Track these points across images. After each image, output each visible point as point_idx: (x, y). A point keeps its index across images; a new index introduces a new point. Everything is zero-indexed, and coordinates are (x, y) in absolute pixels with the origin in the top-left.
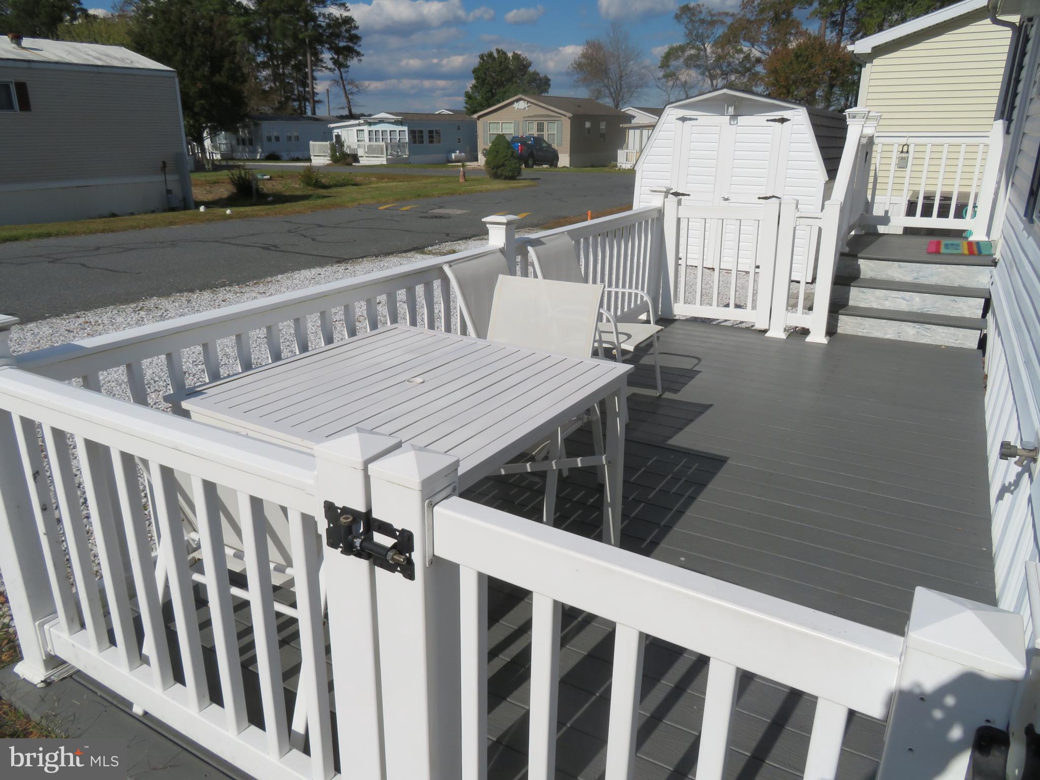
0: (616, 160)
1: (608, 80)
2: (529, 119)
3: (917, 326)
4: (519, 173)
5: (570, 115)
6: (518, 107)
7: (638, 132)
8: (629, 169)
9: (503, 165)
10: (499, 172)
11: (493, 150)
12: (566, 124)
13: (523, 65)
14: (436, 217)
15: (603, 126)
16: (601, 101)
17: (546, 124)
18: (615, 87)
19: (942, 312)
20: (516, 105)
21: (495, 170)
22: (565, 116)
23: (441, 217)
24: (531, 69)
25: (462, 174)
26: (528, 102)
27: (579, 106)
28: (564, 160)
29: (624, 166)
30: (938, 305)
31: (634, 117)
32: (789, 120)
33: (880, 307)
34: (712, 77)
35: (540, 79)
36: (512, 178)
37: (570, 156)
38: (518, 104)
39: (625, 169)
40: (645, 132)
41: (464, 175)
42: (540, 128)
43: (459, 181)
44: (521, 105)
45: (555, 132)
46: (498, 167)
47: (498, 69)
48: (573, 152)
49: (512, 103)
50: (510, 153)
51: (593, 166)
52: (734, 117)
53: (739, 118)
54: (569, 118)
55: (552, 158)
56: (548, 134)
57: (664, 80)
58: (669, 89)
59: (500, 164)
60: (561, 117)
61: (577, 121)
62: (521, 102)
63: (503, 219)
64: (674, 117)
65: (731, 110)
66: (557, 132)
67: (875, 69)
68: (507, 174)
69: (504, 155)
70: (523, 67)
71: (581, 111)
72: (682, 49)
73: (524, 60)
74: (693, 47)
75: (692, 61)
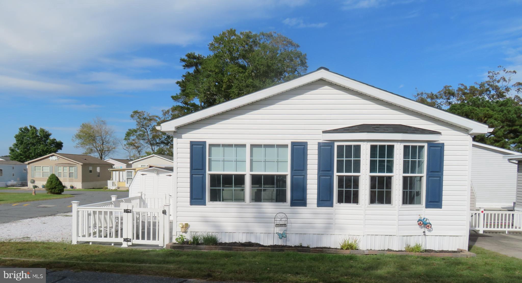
0: (107, 185)
1: (96, 144)
2: (59, 165)
4: (63, 192)
5: (82, 164)
6: (52, 159)
7: (117, 172)
8: (114, 190)
9: (55, 188)
10: (53, 191)
11: (49, 181)
12: (80, 168)
14: (44, 207)
15: (98, 169)
16: (92, 155)
17: (68, 168)
18: (100, 148)
20: (51, 158)
22: (79, 164)
24: (51, 137)
25: (33, 192)
27: (85, 159)
28: (78, 185)
29: (111, 188)
31: (114, 165)
34: (152, 145)
35: (56, 143)
36: (59, 194)
37: (82, 183)
38: (52, 157)
39: (112, 190)
40: (121, 173)
41: (35, 192)
43: (32, 195)
44: (54, 158)
46: (52, 189)
47: (31, 137)
48: (84, 181)
49: (49, 157)
50: (58, 183)
51: (93, 189)
54: (81, 165)
56: (69, 173)
57: (127, 146)
59: (53, 187)
60: (76, 165)
61: (85, 166)
62: (54, 157)
63: (115, 196)
66: (74, 172)
68: (57, 192)
69: (55, 183)
70: (47, 135)
71: (87, 162)
72: (136, 131)
73: (47, 132)
74: (141, 131)
75: (142, 137)
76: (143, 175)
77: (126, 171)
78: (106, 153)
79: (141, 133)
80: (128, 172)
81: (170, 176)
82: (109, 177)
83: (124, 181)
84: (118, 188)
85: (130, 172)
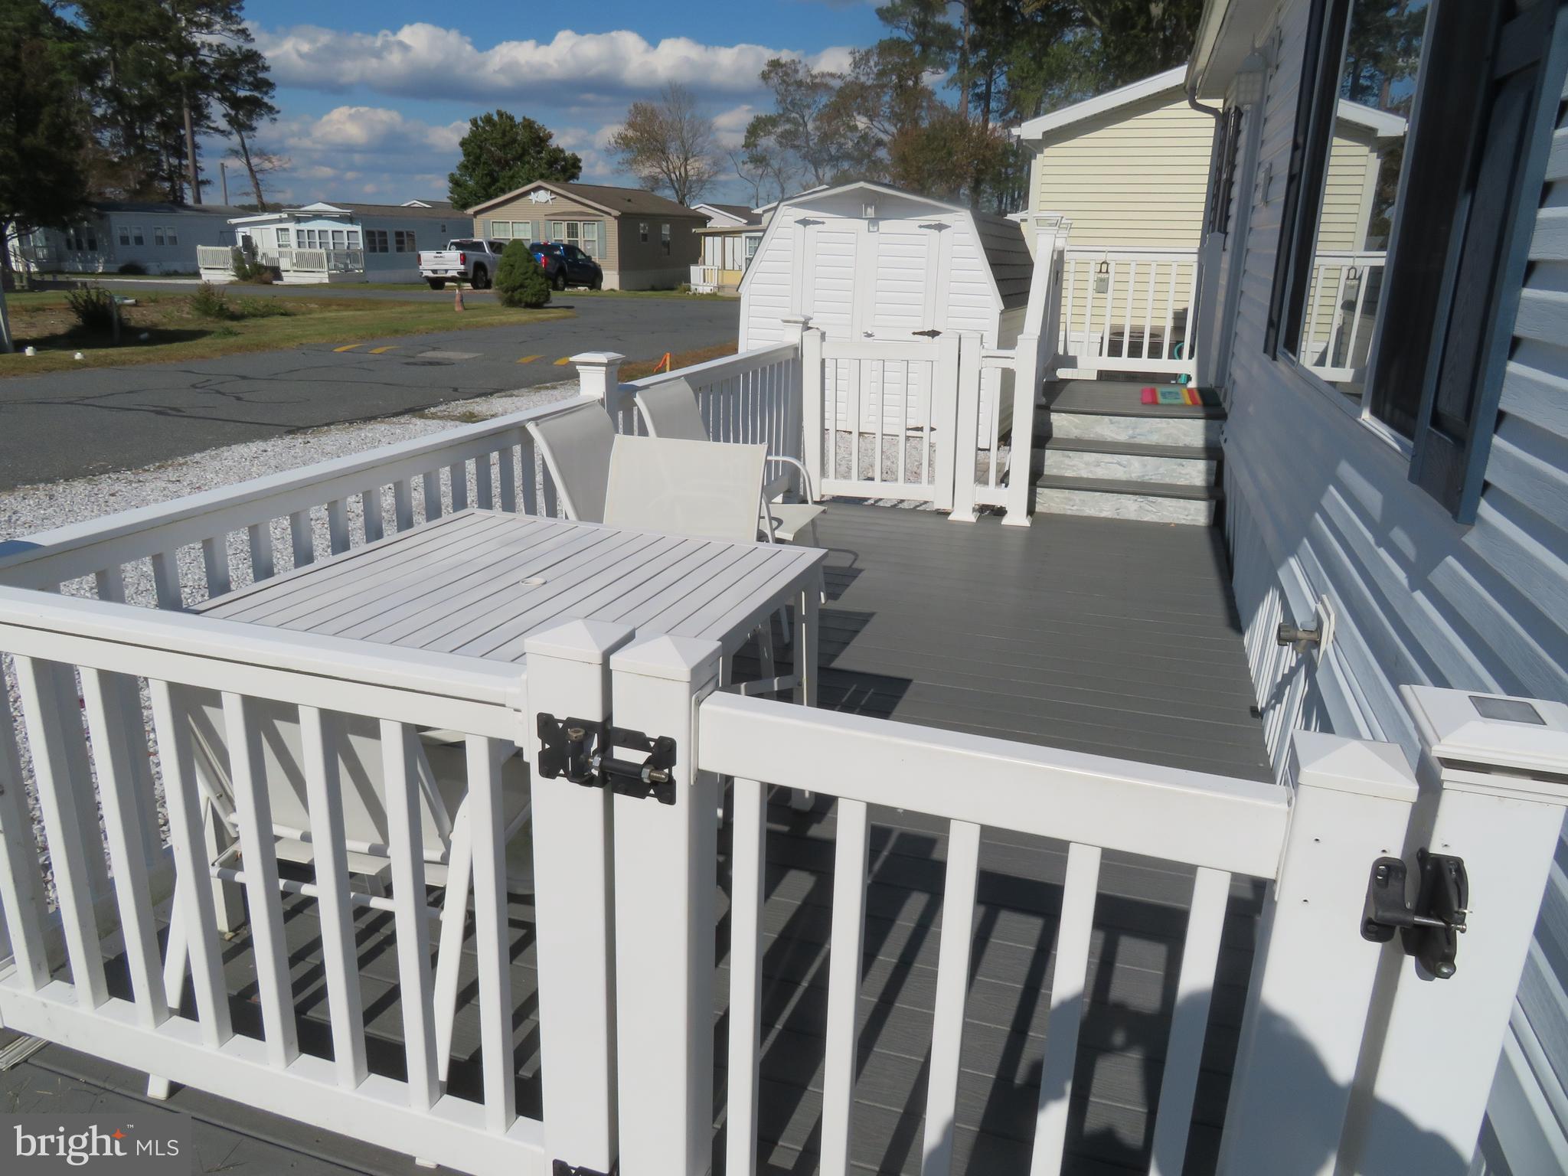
0: (688, 280)
1: (667, 162)
2: (554, 218)
3: (1140, 499)
4: (547, 299)
5: (617, 213)
6: (537, 200)
7: (718, 240)
8: (708, 294)
9: (522, 286)
10: (517, 296)
11: (505, 263)
12: (612, 226)
13: (539, 137)
15: (666, 229)
16: (659, 193)
17: (580, 225)
18: (678, 174)
19: (1167, 480)
20: (533, 196)
21: (510, 293)
22: (610, 214)
23: (438, 364)
24: (552, 144)
25: (458, 298)
26: (552, 192)
27: (629, 201)
28: (611, 280)
29: (700, 290)
30: (1161, 470)
31: (710, 218)
32: (949, 227)
34: (817, 164)
35: (565, 159)
36: (537, 306)
37: (620, 274)
38: (536, 194)
39: (702, 294)
40: (729, 240)
41: (462, 301)
42: (572, 231)
43: (454, 310)
44: (542, 196)
45: (596, 238)
46: (514, 289)
47: (500, 142)
48: (624, 267)
49: (527, 193)
50: (531, 269)
51: (653, 289)
52: (874, 221)
53: (881, 223)
54: (616, 217)
55: (591, 275)
56: (585, 241)
57: (750, 166)
58: (757, 179)
59: (517, 284)
60: (602, 216)
61: (627, 222)
62: (542, 192)
63: (602, 357)
64: (792, 219)
65: (871, 212)
66: (598, 238)
67: (1048, 161)
69: (522, 270)
70: (539, 140)
71: (632, 208)
72: (772, 121)
73: (540, 129)
74: (788, 120)
75: (787, 139)
76: (805, 222)
77: (744, 235)
78: (695, 189)
79: (788, 127)
80: (751, 238)
82: (695, 255)
83: (736, 268)
84: (720, 288)
85: (755, 238)
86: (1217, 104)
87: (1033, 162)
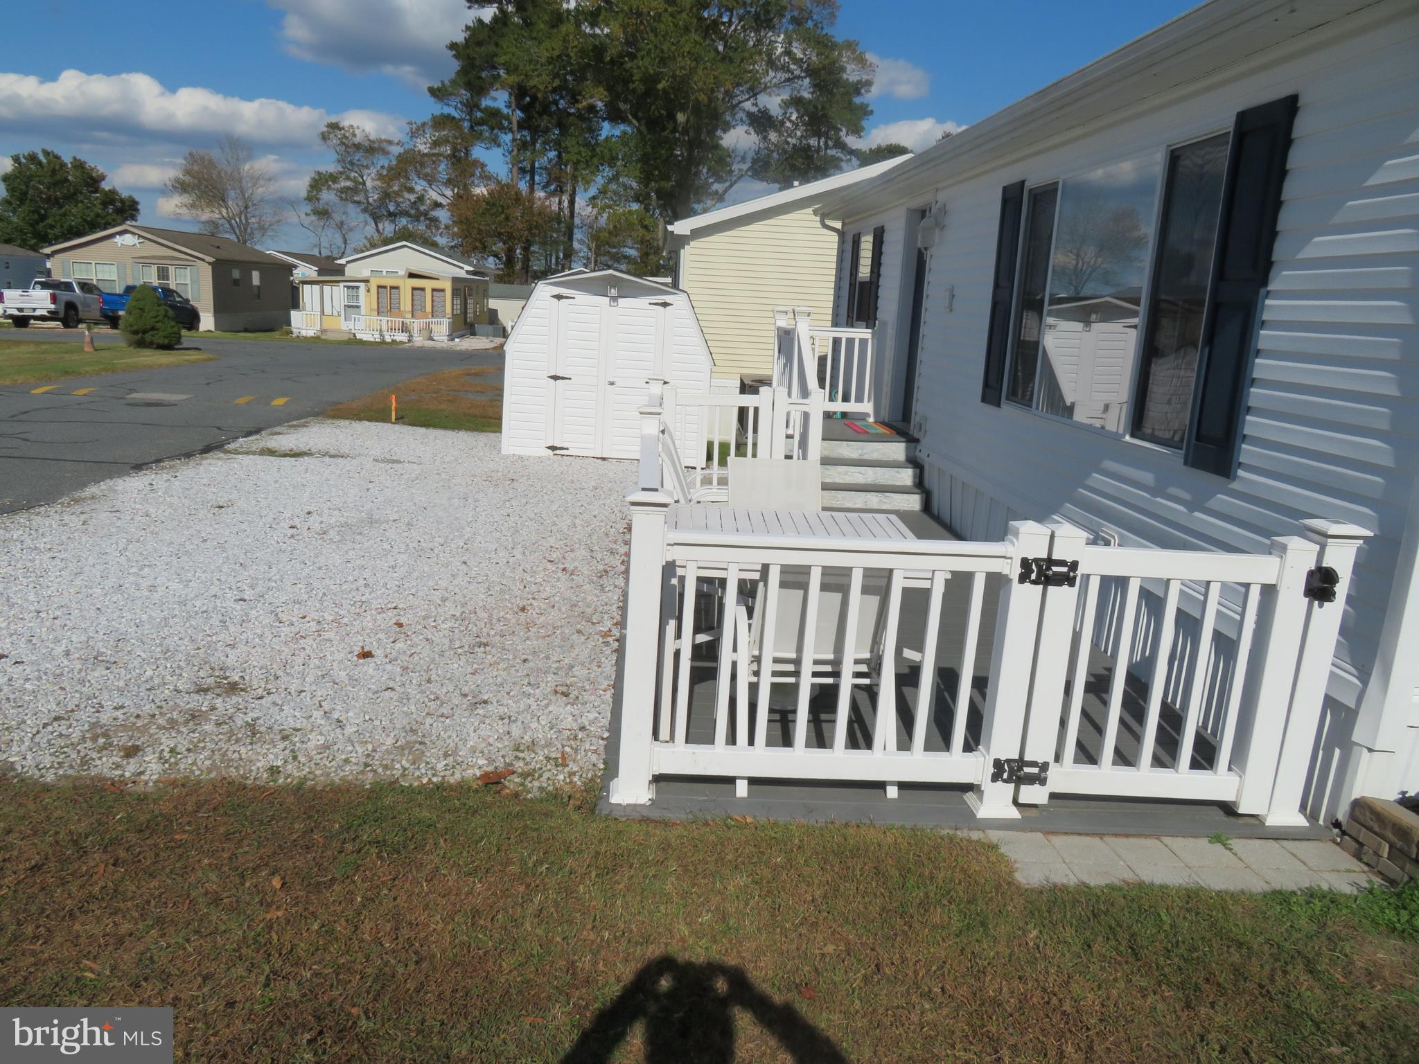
0: (289, 324)
1: (227, 209)
2: (144, 261)
4: (179, 341)
5: (211, 259)
6: (124, 243)
7: (312, 288)
8: (312, 337)
9: (153, 329)
10: (148, 337)
11: (134, 307)
12: (206, 272)
13: (92, 178)
14: (137, 405)
15: (256, 278)
17: (171, 269)
18: (238, 221)
19: (890, 483)
20: (118, 239)
21: (139, 335)
22: (202, 260)
24: (105, 186)
25: (88, 339)
26: (140, 236)
28: (207, 322)
29: (304, 333)
30: (886, 476)
31: (292, 266)
32: (670, 305)
33: (842, 481)
34: (376, 219)
35: (122, 201)
36: (168, 347)
37: (215, 316)
38: (122, 237)
39: (306, 337)
40: (327, 289)
41: (92, 342)
42: (163, 274)
43: (84, 351)
44: (129, 239)
45: (188, 282)
46: (144, 332)
47: (48, 180)
48: (220, 308)
49: (112, 236)
50: (161, 312)
51: (246, 330)
52: (614, 299)
53: (620, 300)
54: (210, 263)
55: (190, 318)
56: (178, 284)
57: (313, 218)
58: (320, 230)
59: (149, 327)
60: (195, 261)
61: (220, 269)
62: (128, 236)
64: (549, 294)
65: (614, 292)
66: (191, 281)
67: (693, 251)
68: (161, 341)
69: (153, 314)
70: (93, 181)
71: (224, 255)
72: (334, 178)
73: (92, 170)
74: (348, 178)
75: (347, 195)
76: (559, 297)
77: (342, 285)
78: (257, 235)
79: (348, 184)
80: (348, 287)
81: (665, 305)
82: (294, 302)
83: (335, 313)
84: (323, 331)
85: (353, 288)
86: (838, 225)
87: (682, 251)
